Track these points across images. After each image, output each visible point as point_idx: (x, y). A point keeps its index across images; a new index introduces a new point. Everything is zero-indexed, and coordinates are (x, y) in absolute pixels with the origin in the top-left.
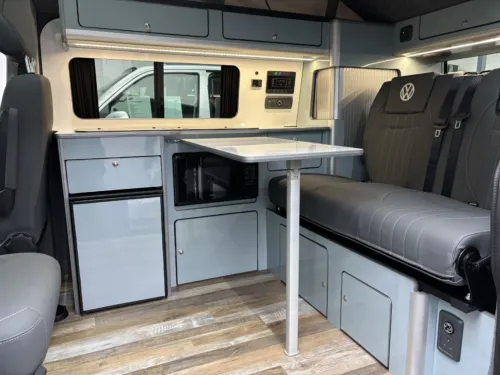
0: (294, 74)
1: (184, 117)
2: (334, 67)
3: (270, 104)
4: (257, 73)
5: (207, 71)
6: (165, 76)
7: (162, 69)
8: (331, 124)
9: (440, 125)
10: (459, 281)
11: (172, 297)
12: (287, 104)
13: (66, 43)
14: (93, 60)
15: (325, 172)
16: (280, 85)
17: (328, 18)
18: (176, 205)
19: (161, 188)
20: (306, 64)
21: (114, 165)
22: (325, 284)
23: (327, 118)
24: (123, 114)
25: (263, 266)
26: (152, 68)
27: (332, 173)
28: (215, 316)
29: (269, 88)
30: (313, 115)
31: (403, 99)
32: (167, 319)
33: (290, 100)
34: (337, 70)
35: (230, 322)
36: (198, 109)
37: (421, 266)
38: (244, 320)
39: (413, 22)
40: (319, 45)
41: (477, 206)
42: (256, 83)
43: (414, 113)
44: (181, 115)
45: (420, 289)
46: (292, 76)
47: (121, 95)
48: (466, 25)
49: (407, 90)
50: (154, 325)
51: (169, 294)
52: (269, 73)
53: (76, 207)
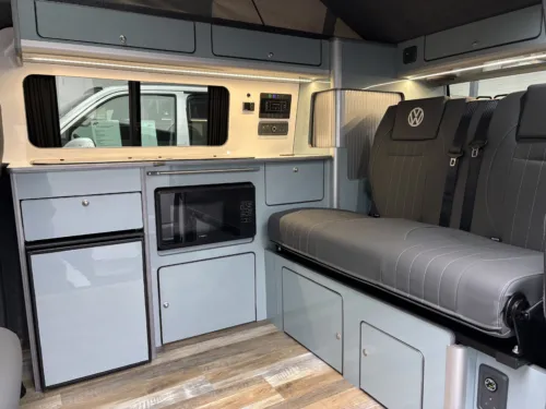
0: (289, 97)
1: (159, 144)
2: (335, 90)
3: (264, 130)
4: (249, 95)
5: (185, 92)
6: (142, 98)
7: (138, 89)
8: (333, 152)
9: (455, 153)
10: (506, 333)
11: (157, 361)
12: (282, 130)
13: (21, 57)
14: (53, 78)
15: (328, 206)
16: (274, 108)
17: (327, 35)
18: (159, 249)
19: (142, 230)
20: (302, 86)
21: (84, 204)
22: (340, 336)
23: (328, 145)
24: (87, 141)
25: (262, 316)
26: (127, 87)
27: (335, 206)
28: (211, 381)
29: (263, 113)
30: (312, 142)
31: (412, 124)
32: (153, 391)
33: (286, 125)
34: (338, 92)
35: (231, 388)
36: (175, 135)
37: (462, 317)
38: (246, 383)
39: (418, 42)
40: (319, 65)
41: (500, 241)
42: (248, 107)
43: (425, 140)
44: (156, 142)
45: (458, 342)
46: (287, 99)
47: (84, 119)
48: (475, 46)
49: (416, 115)
50: (138, 399)
51: (153, 357)
52: (262, 95)
53: (35, 258)
